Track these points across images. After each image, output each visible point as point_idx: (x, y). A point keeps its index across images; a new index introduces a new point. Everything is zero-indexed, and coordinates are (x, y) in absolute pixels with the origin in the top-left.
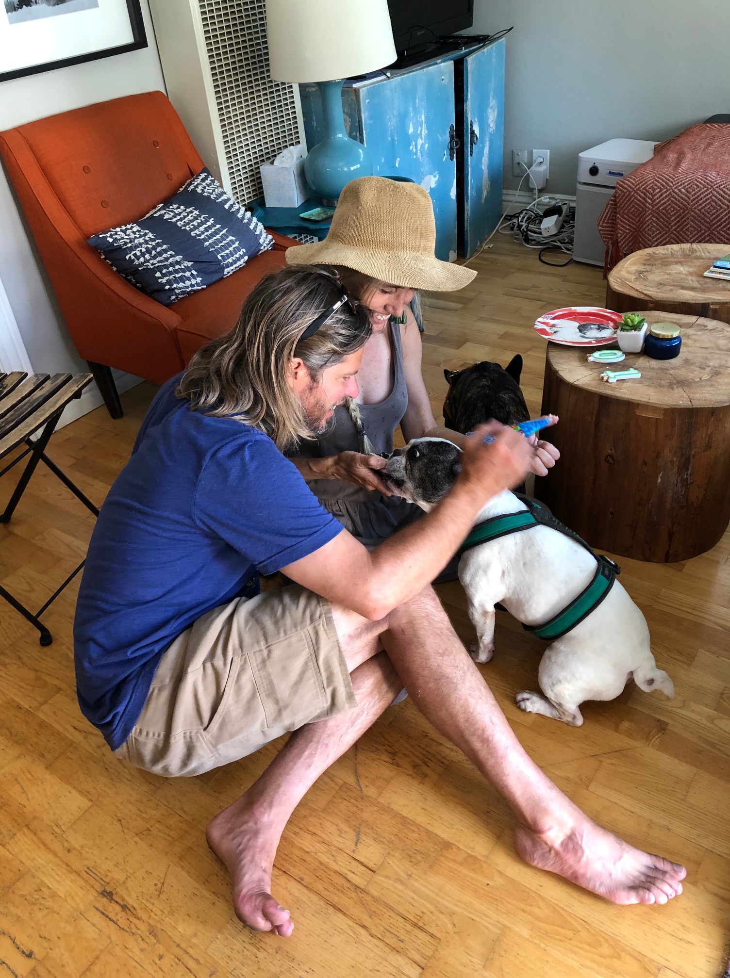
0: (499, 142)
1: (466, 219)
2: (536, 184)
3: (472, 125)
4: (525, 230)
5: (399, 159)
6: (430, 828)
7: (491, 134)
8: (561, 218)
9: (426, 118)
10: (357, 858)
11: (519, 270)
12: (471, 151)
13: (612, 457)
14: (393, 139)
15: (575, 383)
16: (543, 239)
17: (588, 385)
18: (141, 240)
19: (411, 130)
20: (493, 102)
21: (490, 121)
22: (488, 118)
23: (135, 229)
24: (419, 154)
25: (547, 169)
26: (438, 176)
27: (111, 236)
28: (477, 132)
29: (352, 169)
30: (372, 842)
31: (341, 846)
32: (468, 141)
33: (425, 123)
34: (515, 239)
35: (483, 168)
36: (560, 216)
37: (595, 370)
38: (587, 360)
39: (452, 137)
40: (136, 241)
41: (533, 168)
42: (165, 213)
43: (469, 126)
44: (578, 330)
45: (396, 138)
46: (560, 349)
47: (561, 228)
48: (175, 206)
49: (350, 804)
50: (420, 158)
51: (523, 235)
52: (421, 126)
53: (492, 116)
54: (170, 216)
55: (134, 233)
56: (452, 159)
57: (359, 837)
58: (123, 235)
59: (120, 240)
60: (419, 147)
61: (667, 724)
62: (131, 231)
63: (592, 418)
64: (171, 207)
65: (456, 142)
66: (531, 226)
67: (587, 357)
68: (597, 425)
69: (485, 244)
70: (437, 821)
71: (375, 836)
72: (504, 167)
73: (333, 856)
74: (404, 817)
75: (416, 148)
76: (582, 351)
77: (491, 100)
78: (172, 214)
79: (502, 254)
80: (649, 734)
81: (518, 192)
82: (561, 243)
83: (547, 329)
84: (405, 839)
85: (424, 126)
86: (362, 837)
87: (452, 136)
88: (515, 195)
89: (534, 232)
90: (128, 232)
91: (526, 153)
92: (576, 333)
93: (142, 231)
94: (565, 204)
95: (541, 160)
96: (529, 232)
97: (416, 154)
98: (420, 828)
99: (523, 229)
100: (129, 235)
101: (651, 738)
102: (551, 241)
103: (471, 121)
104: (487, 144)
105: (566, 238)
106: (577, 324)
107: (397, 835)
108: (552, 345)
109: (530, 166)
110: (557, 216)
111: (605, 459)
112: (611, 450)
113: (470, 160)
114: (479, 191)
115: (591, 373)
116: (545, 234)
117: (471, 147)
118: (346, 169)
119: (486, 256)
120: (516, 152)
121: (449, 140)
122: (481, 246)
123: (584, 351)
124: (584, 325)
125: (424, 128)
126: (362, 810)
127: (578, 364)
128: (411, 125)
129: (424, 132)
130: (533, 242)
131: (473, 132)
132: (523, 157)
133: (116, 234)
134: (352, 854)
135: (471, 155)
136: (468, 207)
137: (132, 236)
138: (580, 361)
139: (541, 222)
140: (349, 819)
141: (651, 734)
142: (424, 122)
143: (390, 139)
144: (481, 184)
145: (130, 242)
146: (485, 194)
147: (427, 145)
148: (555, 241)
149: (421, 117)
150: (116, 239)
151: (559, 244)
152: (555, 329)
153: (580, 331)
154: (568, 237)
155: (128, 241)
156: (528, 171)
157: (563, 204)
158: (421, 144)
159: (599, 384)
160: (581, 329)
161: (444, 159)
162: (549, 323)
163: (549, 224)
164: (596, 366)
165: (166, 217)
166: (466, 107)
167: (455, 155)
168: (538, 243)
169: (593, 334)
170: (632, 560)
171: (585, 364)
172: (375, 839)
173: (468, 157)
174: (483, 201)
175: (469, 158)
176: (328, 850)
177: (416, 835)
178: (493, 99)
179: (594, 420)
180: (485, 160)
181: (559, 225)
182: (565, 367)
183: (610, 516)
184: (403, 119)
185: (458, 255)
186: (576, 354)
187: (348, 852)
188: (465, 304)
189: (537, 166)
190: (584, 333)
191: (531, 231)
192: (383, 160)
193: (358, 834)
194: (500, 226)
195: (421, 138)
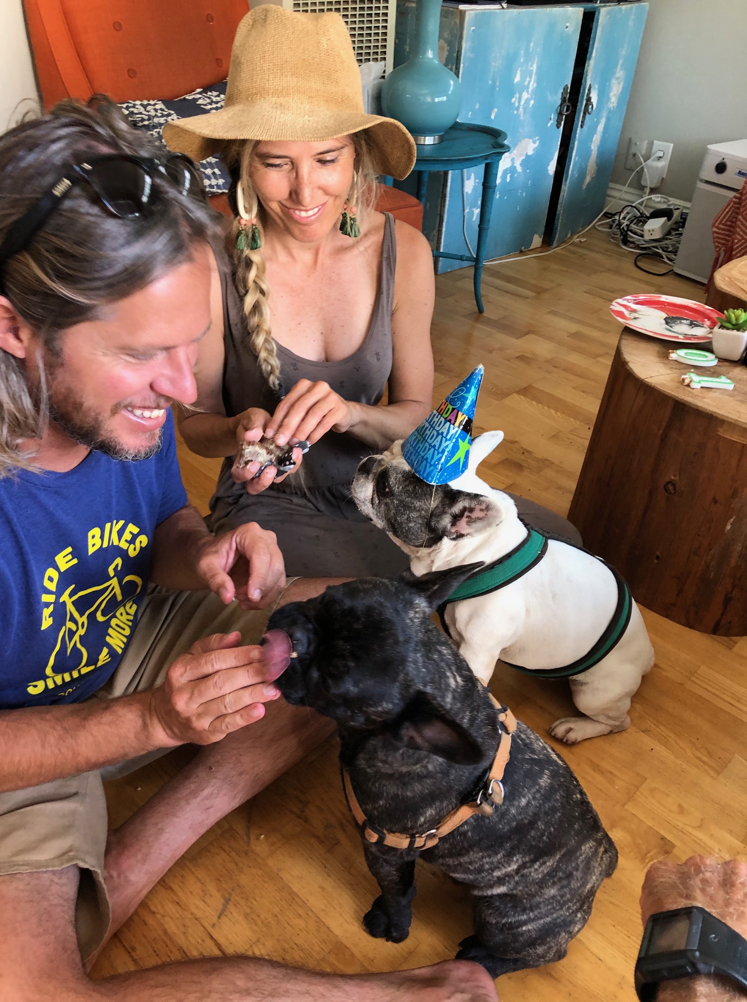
0: (618, 123)
1: (560, 201)
2: (649, 180)
3: (589, 90)
4: (626, 229)
5: (496, 110)
6: (322, 915)
7: (610, 109)
8: (669, 223)
9: (539, 68)
10: (215, 936)
11: (609, 270)
12: (583, 122)
13: (674, 485)
14: (494, 86)
15: (647, 380)
16: (643, 243)
17: (663, 385)
18: (162, 120)
19: (517, 79)
20: (620, 73)
21: (611, 94)
22: (610, 90)
23: (158, 107)
24: (521, 110)
25: (665, 166)
26: (538, 142)
27: (127, 108)
28: (594, 99)
29: (437, 100)
30: (241, 918)
31: (199, 914)
32: (581, 109)
33: (536, 74)
34: (612, 238)
35: (593, 148)
36: (669, 220)
37: (676, 371)
38: (667, 357)
39: (563, 100)
40: (156, 120)
41: (649, 162)
42: (200, 98)
43: (587, 91)
44: (664, 322)
45: (498, 84)
46: (637, 339)
47: (667, 235)
48: (215, 93)
49: (228, 857)
50: (522, 115)
51: (622, 233)
52: (531, 78)
53: (616, 89)
54: (205, 103)
55: (156, 110)
56: (558, 127)
57: (226, 907)
58: (142, 110)
59: (137, 114)
60: (522, 103)
61: (673, 846)
62: (153, 107)
63: (659, 429)
64: (209, 93)
65: (568, 107)
66: (633, 226)
67: (669, 353)
68: (664, 438)
69: (576, 236)
70: (334, 908)
71: (248, 911)
72: (616, 156)
73: (184, 926)
74: (293, 892)
75: (519, 102)
76: (664, 346)
77: (618, 70)
78: (208, 101)
79: (592, 251)
80: (646, 854)
81: (625, 188)
82: (663, 251)
83: (626, 313)
84: (286, 925)
85: (534, 76)
86: (231, 907)
87: (565, 98)
88: (621, 191)
89: (635, 233)
90: (149, 108)
91: (645, 145)
92: (662, 324)
93: (166, 110)
94: (678, 209)
95: (661, 154)
96: (629, 233)
97: (517, 109)
98: (310, 913)
99: (623, 228)
100: (148, 111)
101: (647, 861)
102: (653, 247)
103: (590, 85)
104: (603, 121)
105: (670, 246)
106: (665, 315)
107: (276, 916)
108: (629, 331)
109: (647, 158)
110: (665, 218)
111: (665, 486)
112: (675, 476)
113: (579, 133)
114: (582, 174)
115: (670, 372)
116: (647, 237)
117: (584, 117)
118: (429, 99)
119: (573, 248)
120: (634, 140)
121: (559, 102)
122: (571, 238)
123: (667, 345)
124: (673, 318)
125: (533, 80)
126: (241, 871)
127: (657, 360)
128: (519, 72)
129: (532, 85)
130: (631, 245)
131: (589, 99)
132: (642, 147)
133: (134, 107)
134: (210, 929)
135: (582, 127)
136: (565, 188)
137: (153, 113)
138: (659, 357)
139: (645, 222)
140: (221, 879)
141: (649, 855)
142: (534, 72)
143: (490, 82)
144: (586, 166)
145: (149, 119)
146: (588, 179)
147: (532, 102)
148: (656, 247)
149: (532, 66)
150: (132, 113)
151: (660, 251)
152: (636, 315)
153: (667, 323)
154: (673, 245)
155: (146, 117)
156: (644, 164)
157: (676, 209)
158: (525, 99)
159: (678, 388)
160: (668, 321)
161: (549, 125)
162: (630, 307)
163: (655, 227)
164: (678, 366)
165: (200, 102)
166: (588, 66)
167: (563, 123)
168: (638, 247)
169: (682, 330)
170: (671, 622)
171: (666, 362)
172: (246, 916)
173: (577, 127)
174: (584, 187)
175: (579, 128)
176: (181, 916)
177: (301, 923)
178: (621, 69)
179: (661, 432)
180: (597, 139)
181: (666, 230)
182: (638, 359)
183: (656, 561)
184: (510, 63)
185: (543, 242)
186: (654, 348)
187: (206, 924)
188: (539, 293)
189: (654, 160)
190: (671, 327)
191: (631, 231)
192: (477, 106)
193: (227, 901)
194: (597, 222)
195: (528, 91)
